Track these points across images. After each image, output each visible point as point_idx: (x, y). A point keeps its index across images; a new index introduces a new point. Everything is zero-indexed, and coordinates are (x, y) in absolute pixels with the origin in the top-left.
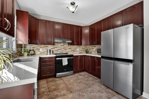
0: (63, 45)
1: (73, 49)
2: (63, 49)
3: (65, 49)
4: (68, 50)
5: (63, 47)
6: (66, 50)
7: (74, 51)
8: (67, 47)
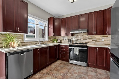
0: (82, 35)
1: (95, 40)
2: (82, 40)
3: (84, 39)
4: (88, 41)
5: (82, 37)
6: (86, 40)
7: (95, 42)
8: (86, 37)
